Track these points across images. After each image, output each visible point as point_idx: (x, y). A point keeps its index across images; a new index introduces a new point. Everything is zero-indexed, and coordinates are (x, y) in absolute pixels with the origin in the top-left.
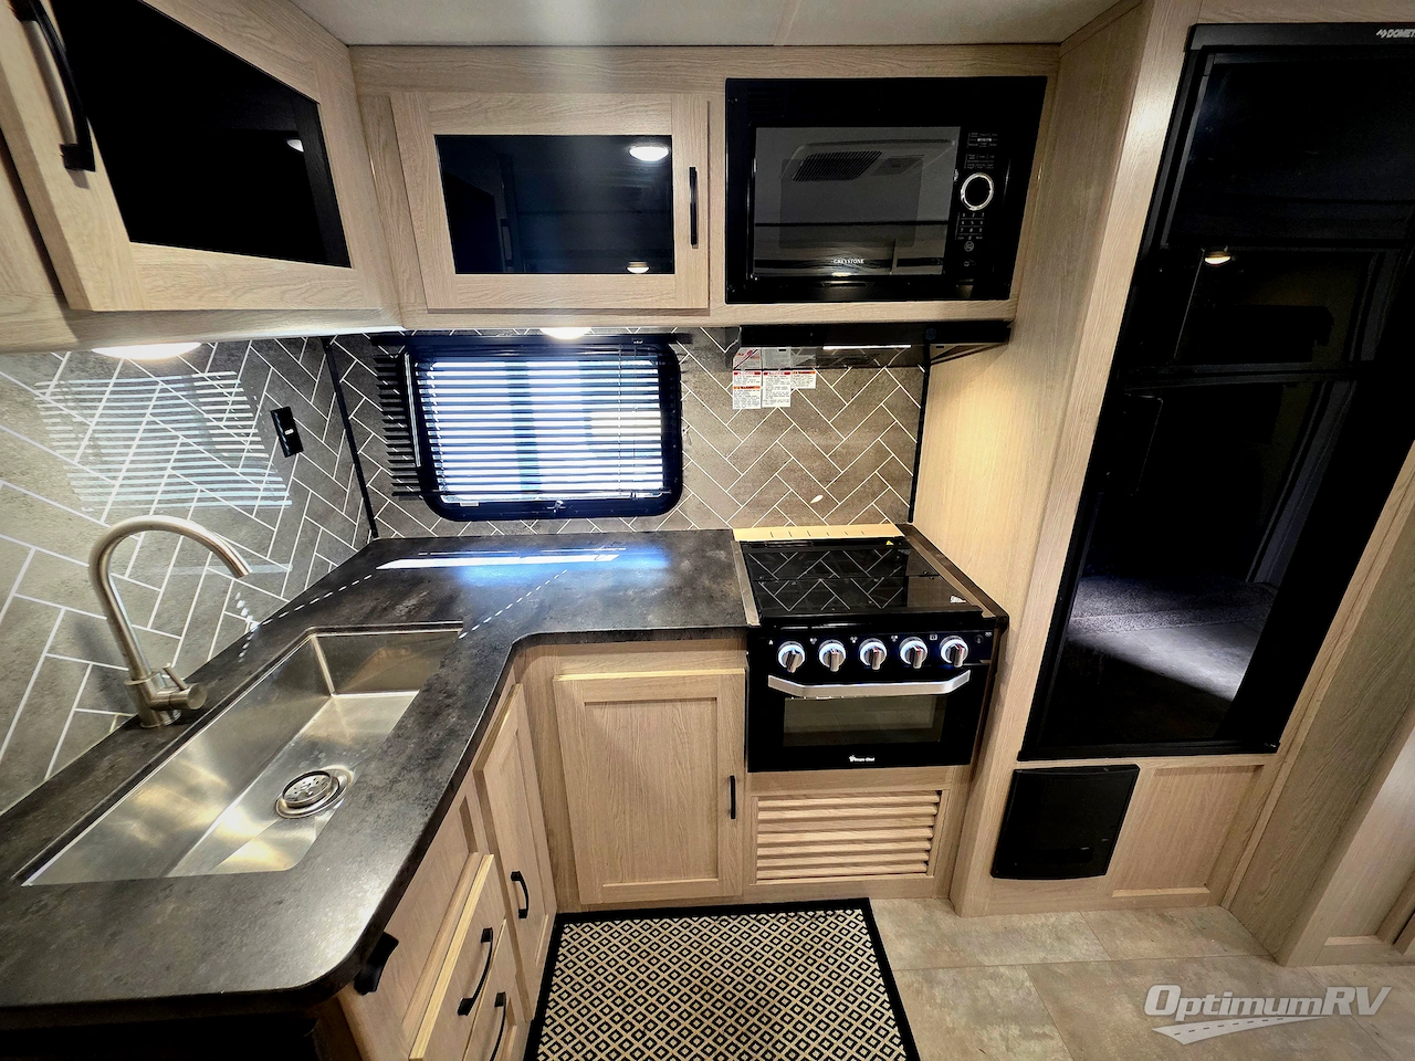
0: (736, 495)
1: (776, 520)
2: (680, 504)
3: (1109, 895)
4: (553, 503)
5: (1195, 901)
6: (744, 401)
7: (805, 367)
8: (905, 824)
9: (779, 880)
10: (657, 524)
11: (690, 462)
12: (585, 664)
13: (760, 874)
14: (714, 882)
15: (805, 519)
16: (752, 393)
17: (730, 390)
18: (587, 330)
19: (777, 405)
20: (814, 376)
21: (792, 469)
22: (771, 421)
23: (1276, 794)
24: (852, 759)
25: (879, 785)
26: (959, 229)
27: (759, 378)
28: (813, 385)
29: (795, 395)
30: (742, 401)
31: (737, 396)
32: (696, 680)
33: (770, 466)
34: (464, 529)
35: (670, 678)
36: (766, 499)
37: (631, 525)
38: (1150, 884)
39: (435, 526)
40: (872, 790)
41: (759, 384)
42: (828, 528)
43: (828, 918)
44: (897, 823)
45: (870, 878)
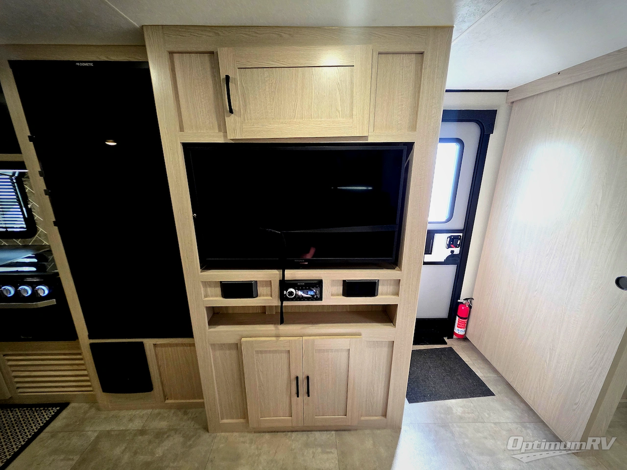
2: (37, 234)
3: (164, 402)
8: (74, 368)
9: (28, 393)
10: (30, 242)
11: (36, 217)
13: (20, 390)
43: (41, 410)
44: (71, 368)
45: (68, 393)
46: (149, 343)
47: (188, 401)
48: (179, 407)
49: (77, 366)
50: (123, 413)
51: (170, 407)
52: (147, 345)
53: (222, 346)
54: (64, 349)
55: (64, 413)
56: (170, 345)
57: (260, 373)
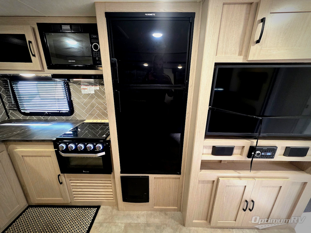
0: (86, 112)
1: (96, 118)
2: (74, 114)
3: (153, 207)
4: (45, 112)
5: (174, 210)
6: (84, 91)
7: (95, 85)
8: (105, 188)
9: (79, 200)
10: (70, 118)
11: (75, 105)
12: (21, 147)
13: (75, 198)
14: (62, 200)
15: (102, 118)
16: (86, 90)
17: (81, 89)
18: (34, 74)
19: (92, 93)
20: (98, 87)
21: (97, 107)
22: (91, 96)
23: (184, 185)
24: (84, 171)
25: (96, 178)
26: (94, 55)
27: (86, 87)
28: (98, 89)
29: (95, 91)
30: (83, 92)
31: (82, 91)
32: (45, 151)
33: (92, 106)
34: (28, 118)
35: (39, 151)
36: (93, 114)
37: (64, 118)
38: (163, 205)
39: (21, 117)
40: (94, 179)
41: (87, 88)
42: (101, 120)
43: (88, 210)
44: (104, 188)
45: (100, 200)
46: (152, 177)
47: (166, 207)
48: (161, 210)
49: (107, 187)
50: (132, 213)
51: (156, 210)
52: (151, 178)
53: (203, 182)
54: (102, 178)
55: (100, 211)
56: (162, 178)
57: (224, 197)
